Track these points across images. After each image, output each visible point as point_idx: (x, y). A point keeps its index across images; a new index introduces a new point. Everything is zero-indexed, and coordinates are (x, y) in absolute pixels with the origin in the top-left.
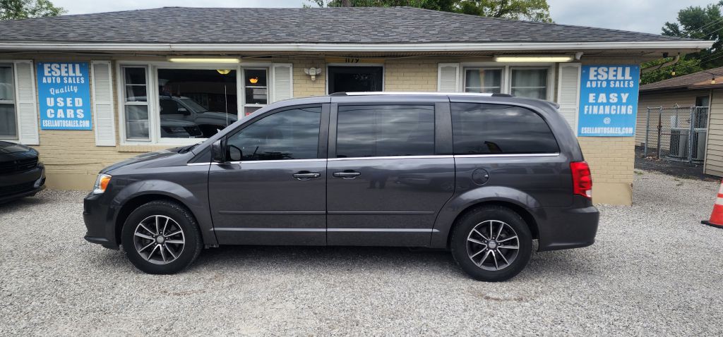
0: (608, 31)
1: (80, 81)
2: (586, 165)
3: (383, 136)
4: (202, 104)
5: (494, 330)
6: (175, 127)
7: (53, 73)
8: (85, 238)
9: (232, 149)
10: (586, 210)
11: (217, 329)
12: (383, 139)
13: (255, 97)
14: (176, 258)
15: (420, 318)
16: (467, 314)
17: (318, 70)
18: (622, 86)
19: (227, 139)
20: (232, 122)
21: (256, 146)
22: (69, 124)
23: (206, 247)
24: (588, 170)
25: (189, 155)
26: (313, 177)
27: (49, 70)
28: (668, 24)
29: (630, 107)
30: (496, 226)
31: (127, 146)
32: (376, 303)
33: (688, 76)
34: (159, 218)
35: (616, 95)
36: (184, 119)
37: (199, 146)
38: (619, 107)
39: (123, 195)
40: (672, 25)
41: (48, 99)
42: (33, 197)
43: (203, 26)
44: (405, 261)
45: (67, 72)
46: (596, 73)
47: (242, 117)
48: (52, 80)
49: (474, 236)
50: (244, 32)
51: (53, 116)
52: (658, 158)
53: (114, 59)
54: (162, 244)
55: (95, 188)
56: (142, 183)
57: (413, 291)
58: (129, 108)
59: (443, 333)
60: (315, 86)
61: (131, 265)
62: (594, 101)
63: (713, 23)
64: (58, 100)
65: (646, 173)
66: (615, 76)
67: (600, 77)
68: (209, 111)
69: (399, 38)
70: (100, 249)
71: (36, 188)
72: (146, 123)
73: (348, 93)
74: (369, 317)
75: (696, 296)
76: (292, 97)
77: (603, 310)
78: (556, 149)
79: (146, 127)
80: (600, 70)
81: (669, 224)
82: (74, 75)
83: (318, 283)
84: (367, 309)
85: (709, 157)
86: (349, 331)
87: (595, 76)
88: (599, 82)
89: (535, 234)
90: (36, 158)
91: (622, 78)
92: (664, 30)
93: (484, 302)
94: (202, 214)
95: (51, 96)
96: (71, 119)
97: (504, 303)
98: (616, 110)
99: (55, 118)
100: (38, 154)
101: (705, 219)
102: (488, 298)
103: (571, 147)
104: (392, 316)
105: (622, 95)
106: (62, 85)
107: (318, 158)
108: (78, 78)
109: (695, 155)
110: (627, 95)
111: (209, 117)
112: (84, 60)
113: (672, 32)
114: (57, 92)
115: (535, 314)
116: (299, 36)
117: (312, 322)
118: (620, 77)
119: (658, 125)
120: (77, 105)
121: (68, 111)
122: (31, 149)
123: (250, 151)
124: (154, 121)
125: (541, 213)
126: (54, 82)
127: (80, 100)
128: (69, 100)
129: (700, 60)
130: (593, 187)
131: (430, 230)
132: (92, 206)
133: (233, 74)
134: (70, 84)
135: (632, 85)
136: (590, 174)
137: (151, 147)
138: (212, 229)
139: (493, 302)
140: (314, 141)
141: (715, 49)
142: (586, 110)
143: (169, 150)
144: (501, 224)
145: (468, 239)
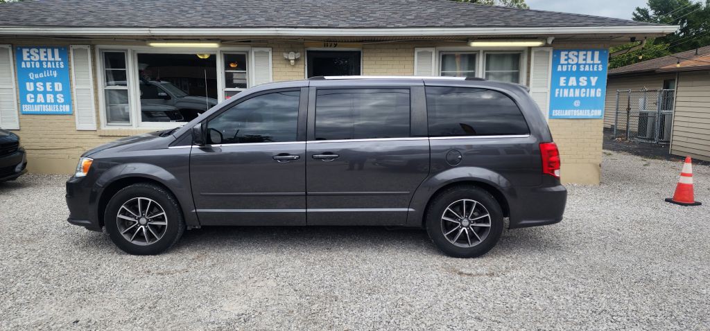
0: (578, 16)
1: (59, 65)
2: (555, 145)
3: (361, 118)
4: (183, 88)
5: (465, 303)
6: (156, 112)
7: (32, 57)
8: (69, 220)
9: (212, 132)
10: (555, 189)
11: (200, 307)
12: (361, 122)
13: (235, 81)
14: (159, 239)
15: (396, 292)
16: (441, 288)
17: (298, 54)
18: (591, 70)
19: (207, 123)
20: (212, 106)
21: (236, 129)
22: (50, 109)
23: (189, 228)
24: (557, 150)
25: (170, 138)
26: (293, 159)
27: (28, 54)
28: (638, 9)
29: (599, 90)
30: (469, 205)
31: (108, 131)
32: (354, 279)
33: (657, 60)
34: (142, 200)
35: (585, 78)
36: (165, 103)
37: (180, 130)
38: (588, 90)
39: (105, 178)
40: (643, 10)
41: (27, 84)
42: (14, 181)
43: (182, 11)
44: (382, 239)
45: (46, 57)
46: (566, 57)
47: (222, 101)
48: (31, 64)
49: (448, 214)
50: (224, 17)
51: (33, 101)
52: (627, 139)
53: (93, 43)
54: (145, 225)
55: (77, 171)
56: (124, 165)
57: (390, 268)
58: (110, 93)
59: (418, 307)
60: (294, 70)
61: (114, 246)
62: (564, 85)
63: (681, 8)
64: (38, 84)
65: (614, 154)
66: (585, 60)
67: (570, 61)
68: (191, 95)
69: (377, 23)
70: (83, 231)
71: (17, 173)
72: (126, 107)
73: (326, 77)
74: (347, 293)
75: (658, 269)
76: (271, 80)
77: (569, 283)
78: (527, 131)
79: (126, 111)
80: (571, 55)
81: (634, 202)
82: (53, 59)
83: (298, 262)
84: (345, 285)
85: (675, 138)
86: (328, 306)
87: (566, 60)
88: (570, 66)
89: (506, 212)
90: (17, 143)
91: (592, 62)
92: (634, 14)
93: (458, 277)
94: (184, 196)
95: (30, 81)
96: (51, 104)
97: (477, 278)
98: (586, 93)
99: (35, 103)
100: (18, 138)
101: (668, 197)
102: (461, 273)
103: (541, 129)
104: (369, 291)
105: (592, 78)
106: (41, 70)
107: (297, 141)
108: (57, 63)
109: (661, 136)
110: (596, 78)
111: (190, 101)
112: (63, 44)
113: (642, 17)
114: (37, 76)
115: (505, 288)
116: (278, 20)
117: (293, 299)
118: (589, 61)
119: (627, 107)
120: (56, 89)
121: (48, 95)
122: (11, 133)
123: (231, 134)
124: (135, 105)
125: (512, 192)
126: (33, 66)
127: (60, 84)
128: (48, 84)
129: (668, 45)
130: (561, 167)
131: (406, 210)
132: (74, 189)
133: (212, 59)
134: (49, 69)
135: (600, 69)
136: (558, 154)
137: (132, 131)
138: (194, 211)
139: (466, 277)
140: (293, 125)
141: (683, 34)
142: (557, 93)
143: (150, 133)
144: (473, 203)
145: (443, 218)
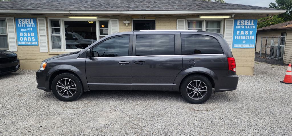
0: (245, 6)
1: (33, 26)
2: (234, 58)
3: (155, 47)
4: (83, 36)
5: (196, 121)
6: (72, 45)
7: (22, 22)
8: (38, 87)
9: (94, 52)
10: (233, 76)
11: (89, 121)
12: (155, 49)
13: (104, 33)
14: (73, 95)
15: (168, 117)
16: (186, 116)
17: (129, 21)
18: (250, 28)
19: (92, 48)
20: (94, 42)
21: (104, 51)
22: (29, 43)
23: (85, 91)
24: (234, 60)
25: (78, 55)
26: (127, 63)
27: (21, 21)
28: (271, 3)
29: (253, 36)
30: (198, 82)
31: (53, 52)
32: (151, 112)
33: (279, 24)
34: (66, 80)
35: (248, 31)
36: (75, 42)
37: (81, 52)
38: (249, 36)
39: (52, 71)
40: (273, 4)
41: (20, 33)
42: (15, 72)
43: (82, 4)
44: (163, 96)
45: (28, 22)
46: (240, 23)
47: (98, 40)
48: (22, 25)
49: (190, 86)
50: (99, 6)
51: (22, 40)
52: (265, 57)
53: (46, 17)
54: (67, 90)
55: (41, 68)
56: (59, 66)
57: (165, 107)
58: (53, 37)
59: (177, 123)
60: (128, 28)
61: (55, 98)
62: (239, 34)
63: (289, 3)
64: (24, 33)
65: (260, 63)
66: (248, 24)
67: (241, 24)
68: (85, 38)
69: (161, 8)
70: (43, 92)
71: (16, 69)
72: (60, 43)
73: (140, 30)
74: (148, 117)
75: (275, 109)
76: (118, 32)
77: (239, 114)
78: (223, 53)
79: (60, 44)
80: (242, 22)
81: (267, 82)
82: (30, 23)
83: (129, 105)
84: (147, 114)
85: (285, 57)
86: (140, 122)
87: (240, 24)
88: (241, 26)
89: (213, 86)
90: (16, 57)
91: (250, 25)
92: (270, 6)
93: (193, 111)
94: (83, 79)
95: (21, 32)
96: (30, 41)
97: (201, 112)
98: (248, 38)
99: (23, 41)
100: (17, 55)
101: (282, 81)
102: (194, 110)
103: (228, 52)
104: (157, 116)
105: (250, 31)
106: (26, 27)
107: (128, 56)
108: (32, 25)
109: (280, 56)
110: (252, 31)
111: (85, 41)
112: (34, 17)
113: (273, 6)
114: (24, 30)
115: (212, 116)
116: (121, 8)
117: (126, 119)
118: (249, 24)
119: (265, 44)
120: (32, 36)
121: (29, 38)
122: (14, 53)
123: (102, 53)
124: (63, 42)
125: (216, 78)
126: (23, 26)
127: (33, 34)
128: (29, 34)
129: (284, 18)
130: (236, 67)
131: (172, 84)
132: (40, 75)
133: (95, 23)
134: (29, 27)
135: (254, 28)
136: (235, 62)
137: (62, 52)
138: (87, 84)
139: (197, 111)
140: (127, 50)
141: (290, 14)
142: (236, 37)
143: (69, 53)
144: (200, 81)
145: (187, 87)
